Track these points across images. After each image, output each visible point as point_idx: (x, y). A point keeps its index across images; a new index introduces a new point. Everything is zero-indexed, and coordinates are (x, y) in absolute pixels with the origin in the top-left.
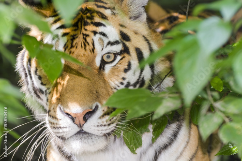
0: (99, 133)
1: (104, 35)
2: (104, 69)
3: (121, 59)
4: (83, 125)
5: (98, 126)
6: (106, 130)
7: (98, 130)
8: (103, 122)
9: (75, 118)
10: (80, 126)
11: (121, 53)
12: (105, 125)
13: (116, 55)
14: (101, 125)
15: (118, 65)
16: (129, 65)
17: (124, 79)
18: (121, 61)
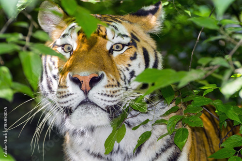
0: (102, 104)
1: (116, 28)
2: (112, 54)
3: (129, 49)
4: (89, 91)
5: (102, 94)
6: (109, 101)
7: (102, 100)
8: (107, 92)
9: (82, 81)
10: (86, 93)
11: (129, 44)
12: (108, 96)
13: (124, 45)
14: (105, 95)
15: (125, 53)
16: (135, 55)
17: (129, 65)
18: (128, 50)
